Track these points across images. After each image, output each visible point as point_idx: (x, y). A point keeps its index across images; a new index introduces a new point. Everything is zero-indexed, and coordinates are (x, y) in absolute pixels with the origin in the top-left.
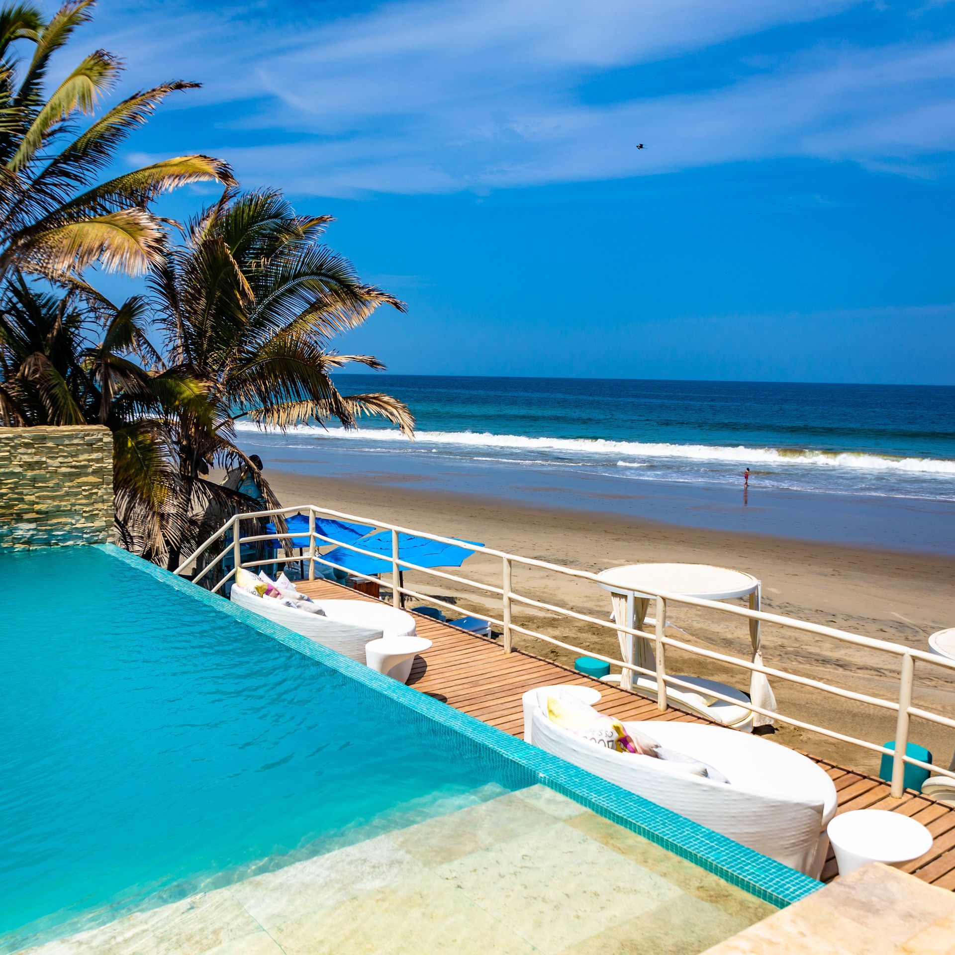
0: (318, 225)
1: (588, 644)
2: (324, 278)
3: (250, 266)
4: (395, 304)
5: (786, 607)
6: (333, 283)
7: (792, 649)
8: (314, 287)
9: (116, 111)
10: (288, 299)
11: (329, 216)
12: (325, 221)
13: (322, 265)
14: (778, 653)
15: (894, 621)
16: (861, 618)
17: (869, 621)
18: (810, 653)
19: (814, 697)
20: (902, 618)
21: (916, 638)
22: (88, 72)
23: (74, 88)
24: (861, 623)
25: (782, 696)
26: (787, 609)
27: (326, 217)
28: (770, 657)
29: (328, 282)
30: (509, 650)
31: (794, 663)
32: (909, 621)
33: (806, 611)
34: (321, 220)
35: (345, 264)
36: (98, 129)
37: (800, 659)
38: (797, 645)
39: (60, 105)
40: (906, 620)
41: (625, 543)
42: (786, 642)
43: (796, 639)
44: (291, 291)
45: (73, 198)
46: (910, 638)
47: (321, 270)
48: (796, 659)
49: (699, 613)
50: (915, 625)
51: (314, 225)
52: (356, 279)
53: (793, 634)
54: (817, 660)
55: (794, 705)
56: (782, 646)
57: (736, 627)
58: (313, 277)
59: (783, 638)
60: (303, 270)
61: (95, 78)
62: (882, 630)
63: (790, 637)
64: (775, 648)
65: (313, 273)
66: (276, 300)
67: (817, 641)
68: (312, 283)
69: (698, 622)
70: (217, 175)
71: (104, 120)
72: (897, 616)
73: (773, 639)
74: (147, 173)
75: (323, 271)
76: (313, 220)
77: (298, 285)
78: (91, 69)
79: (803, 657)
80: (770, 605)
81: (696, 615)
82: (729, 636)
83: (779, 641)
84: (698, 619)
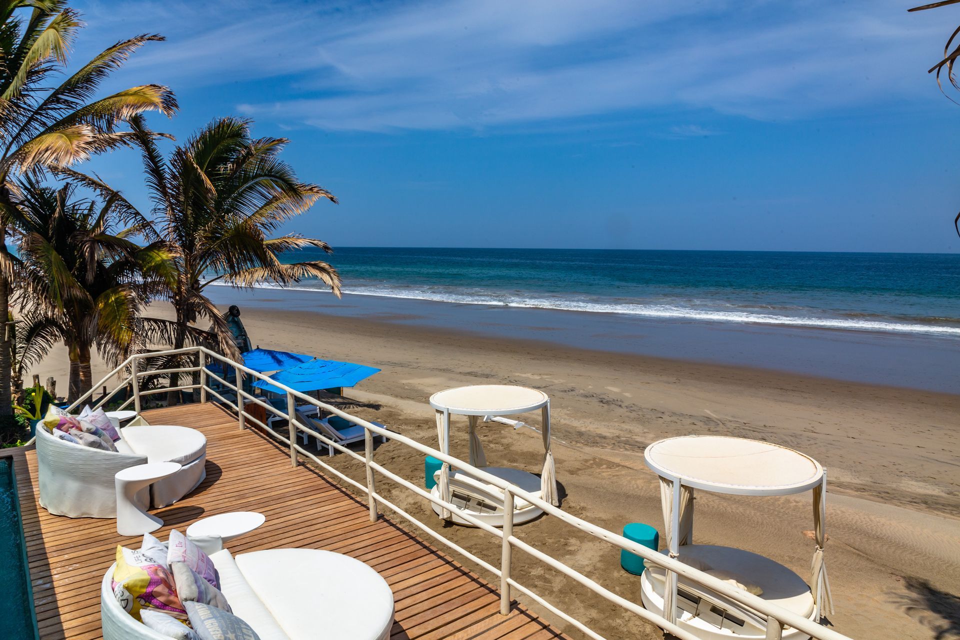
0: (278, 144)
1: (457, 441)
2: (273, 179)
3: (219, 171)
4: (332, 199)
5: (632, 407)
6: (280, 182)
7: (624, 439)
8: (267, 185)
9: (101, 56)
10: (249, 194)
11: (286, 139)
12: (283, 142)
13: (272, 169)
14: (613, 442)
15: (704, 417)
16: (682, 415)
17: (687, 417)
18: (637, 442)
19: (604, 482)
20: (712, 414)
21: (716, 429)
22: (56, 26)
23: (48, 39)
24: (681, 418)
25: (581, 481)
26: (632, 409)
27: (284, 139)
28: (606, 445)
29: (277, 181)
30: (295, 465)
31: (621, 450)
32: (715, 416)
33: (644, 410)
34: (280, 141)
35: (287, 168)
36: (86, 69)
37: (627, 447)
38: (629, 436)
39: (38, 51)
40: (714, 416)
41: (538, 362)
42: (622, 433)
43: (630, 432)
44: (251, 188)
45: (64, 116)
46: (712, 429)
47: (271, 172)
48: (624, 446)
49: (568, 412)
50: (718, 420)
51: (275, 144)
52: (298, 179)
53: (629, 427)
54: (639, 447)
55: (587, 489)
56: (618, 437)
57: (590, 423)
58: (265, 178)
59: (621, 430)
60: (258, 172)
61: (62, 33)
62: (694, 424)
63: (626, 430)
64: (613, 439)
65: (265, 175)
66: (240, 195)
67: (645, 433)
68: (265, 182)
69: (565, 419)
70: (161, 105)
71: (92, 63)
72: (708, 412)
73: (613, 431)
74: (111, 101)
75: (273, 173)
76: (274, 140)
77: (256, 183)
78: (58, 24)
79: (630, 445)
80: (620, 406)
81: (565, 414)
82: (583, 429)
83: (617, 433)
84: (566, 417)
